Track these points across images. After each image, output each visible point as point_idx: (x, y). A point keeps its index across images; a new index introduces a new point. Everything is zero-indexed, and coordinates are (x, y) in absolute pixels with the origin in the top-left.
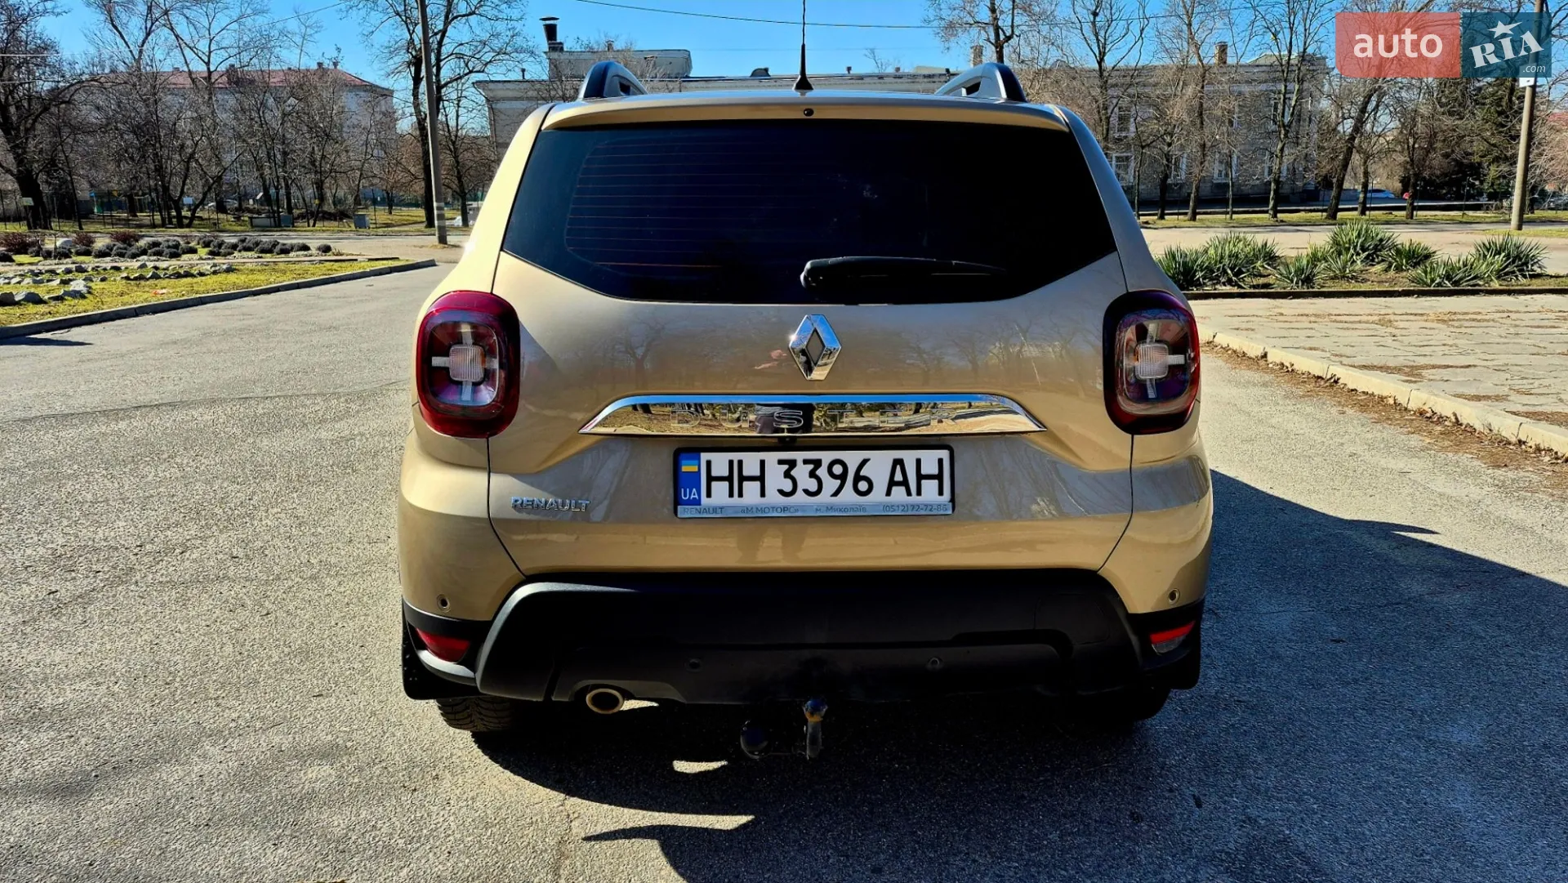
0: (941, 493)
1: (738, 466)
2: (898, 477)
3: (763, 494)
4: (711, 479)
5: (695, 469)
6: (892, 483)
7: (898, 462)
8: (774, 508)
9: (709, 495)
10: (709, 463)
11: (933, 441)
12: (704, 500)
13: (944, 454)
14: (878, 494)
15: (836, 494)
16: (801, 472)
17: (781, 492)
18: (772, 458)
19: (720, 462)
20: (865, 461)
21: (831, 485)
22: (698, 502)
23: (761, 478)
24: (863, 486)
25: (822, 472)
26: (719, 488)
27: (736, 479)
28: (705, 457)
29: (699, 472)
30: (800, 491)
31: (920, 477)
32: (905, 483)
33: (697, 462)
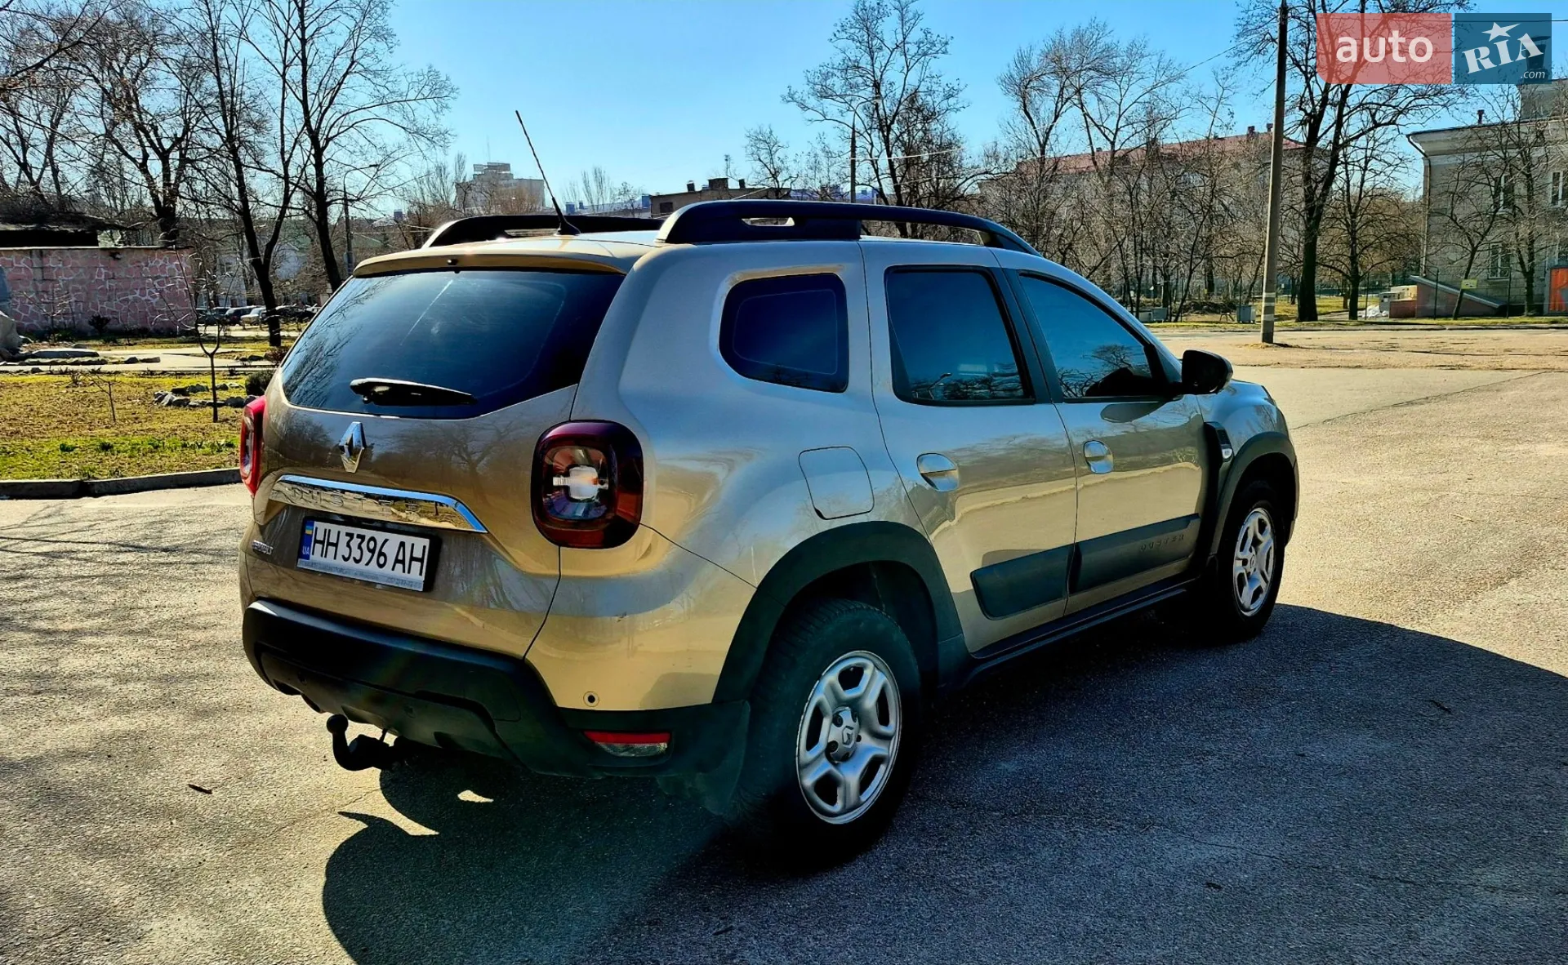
0: (421, 574)
1: (327, 533)
2: (400, 557)
3: (335, 558)
4: (316, 542)
5: (310, 533)
6: (397, 561)
7: (402, 544)
8: (340, 569)
9: (313, 553)
10: (317, 529)
11: (420, 532)
12: (311, 556)
13: (427, 541)
14: (387, 569)
15: (368, 564)
16: (355, 541)
17: (343, 556)
18: (344, 529)
19: (321, 528)
20: (386, 541)
21: (367, 555)
22: (308, 557)
23: (336, 545)
24: (382, 560)
25: (364, 545)
26: (319, 547)
27: (326, 543)
28: (315, 524)
29: (311, 536)
30: (351, 559)
31: (412, 559)
32: (403, 562)
33: (311, 529)
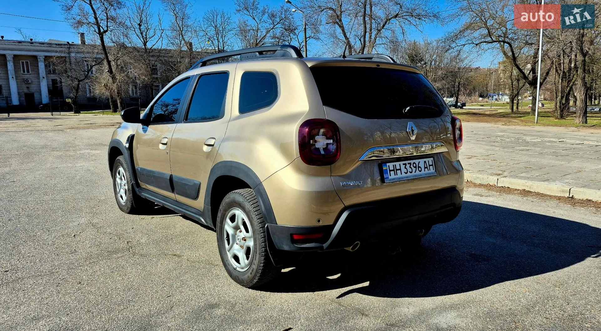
0: (434, 170)
1: (394, 166)
2: (426, 166)
3: (401, 174)
4: (390, 171)
5: (386, 168)
6: (425, 168)
7: (425, 162)
8: (405, 177)
9: (390, 176)
10: (389, 166)
11: (429, 156)
13: (432, 159)
14: (423, 172)
15: (415, 172)
16: (408, 166)
17: (405, 172)
18: (401, 163)
19: (391, 165)
20: (419, 162)
21: (414, 169)
22: (388, 178)
23: (400, 169)
24: (420, 169)
25: (412, 166)
26: (392, 173)
27: (395, 170)
28: (388, 164)
29: (387, 169)
30: (408, 172)
31: (430, 166)
32: (427, 168)
33: (386, 166)
